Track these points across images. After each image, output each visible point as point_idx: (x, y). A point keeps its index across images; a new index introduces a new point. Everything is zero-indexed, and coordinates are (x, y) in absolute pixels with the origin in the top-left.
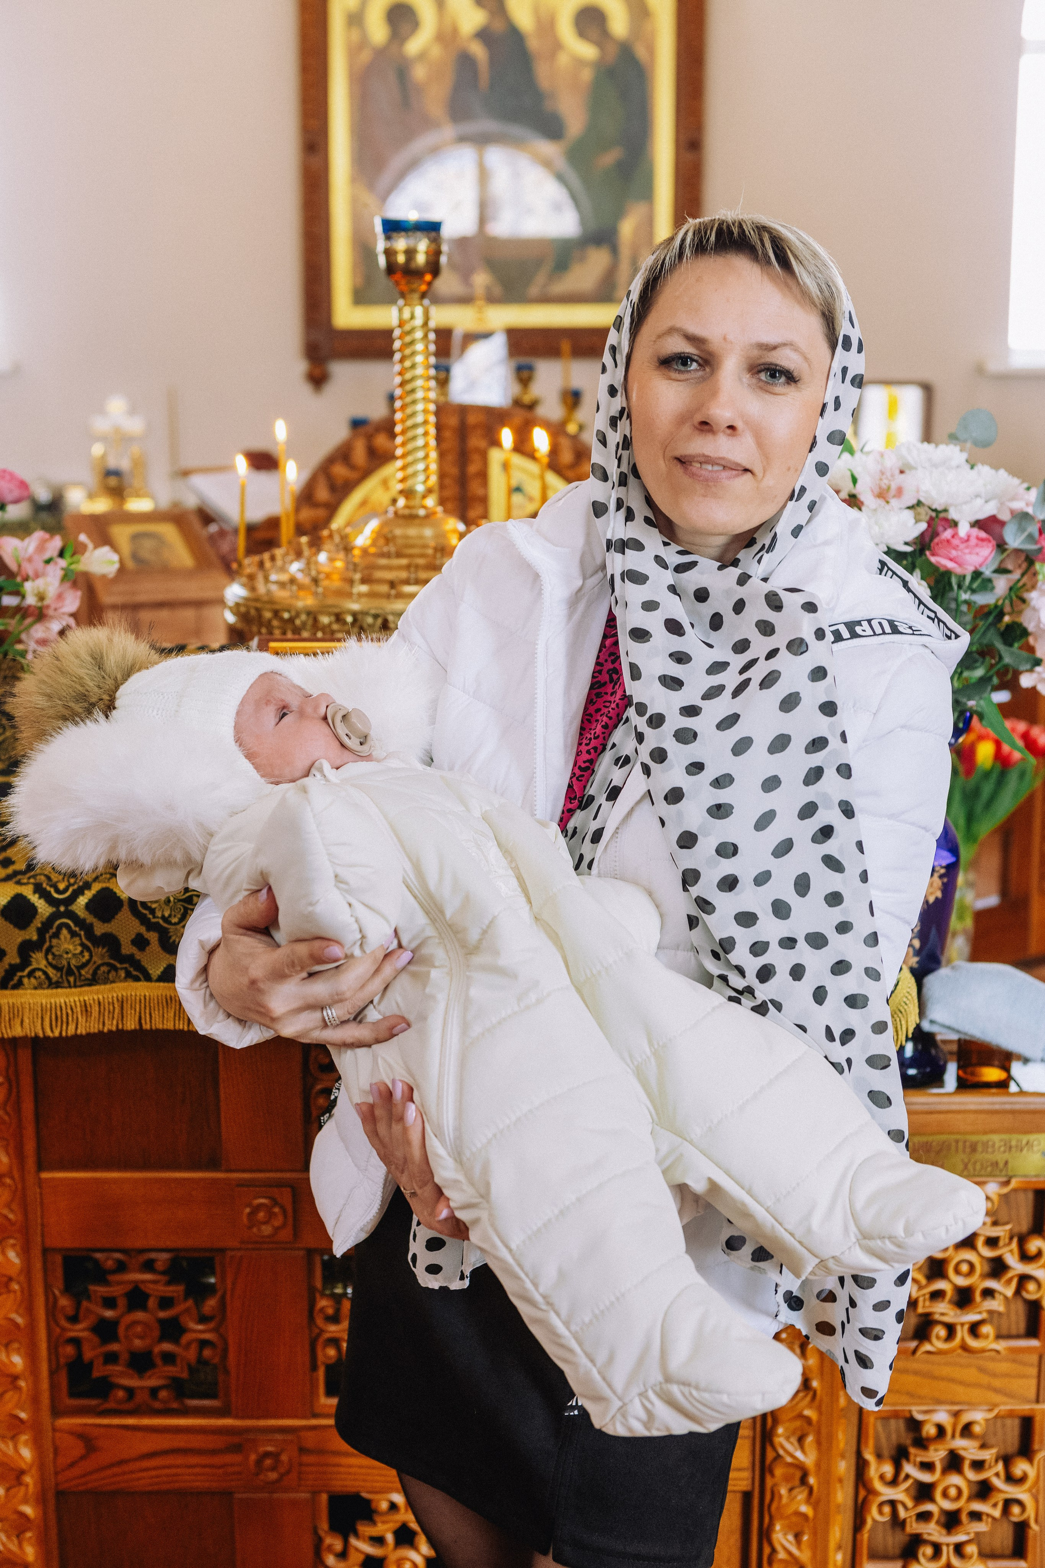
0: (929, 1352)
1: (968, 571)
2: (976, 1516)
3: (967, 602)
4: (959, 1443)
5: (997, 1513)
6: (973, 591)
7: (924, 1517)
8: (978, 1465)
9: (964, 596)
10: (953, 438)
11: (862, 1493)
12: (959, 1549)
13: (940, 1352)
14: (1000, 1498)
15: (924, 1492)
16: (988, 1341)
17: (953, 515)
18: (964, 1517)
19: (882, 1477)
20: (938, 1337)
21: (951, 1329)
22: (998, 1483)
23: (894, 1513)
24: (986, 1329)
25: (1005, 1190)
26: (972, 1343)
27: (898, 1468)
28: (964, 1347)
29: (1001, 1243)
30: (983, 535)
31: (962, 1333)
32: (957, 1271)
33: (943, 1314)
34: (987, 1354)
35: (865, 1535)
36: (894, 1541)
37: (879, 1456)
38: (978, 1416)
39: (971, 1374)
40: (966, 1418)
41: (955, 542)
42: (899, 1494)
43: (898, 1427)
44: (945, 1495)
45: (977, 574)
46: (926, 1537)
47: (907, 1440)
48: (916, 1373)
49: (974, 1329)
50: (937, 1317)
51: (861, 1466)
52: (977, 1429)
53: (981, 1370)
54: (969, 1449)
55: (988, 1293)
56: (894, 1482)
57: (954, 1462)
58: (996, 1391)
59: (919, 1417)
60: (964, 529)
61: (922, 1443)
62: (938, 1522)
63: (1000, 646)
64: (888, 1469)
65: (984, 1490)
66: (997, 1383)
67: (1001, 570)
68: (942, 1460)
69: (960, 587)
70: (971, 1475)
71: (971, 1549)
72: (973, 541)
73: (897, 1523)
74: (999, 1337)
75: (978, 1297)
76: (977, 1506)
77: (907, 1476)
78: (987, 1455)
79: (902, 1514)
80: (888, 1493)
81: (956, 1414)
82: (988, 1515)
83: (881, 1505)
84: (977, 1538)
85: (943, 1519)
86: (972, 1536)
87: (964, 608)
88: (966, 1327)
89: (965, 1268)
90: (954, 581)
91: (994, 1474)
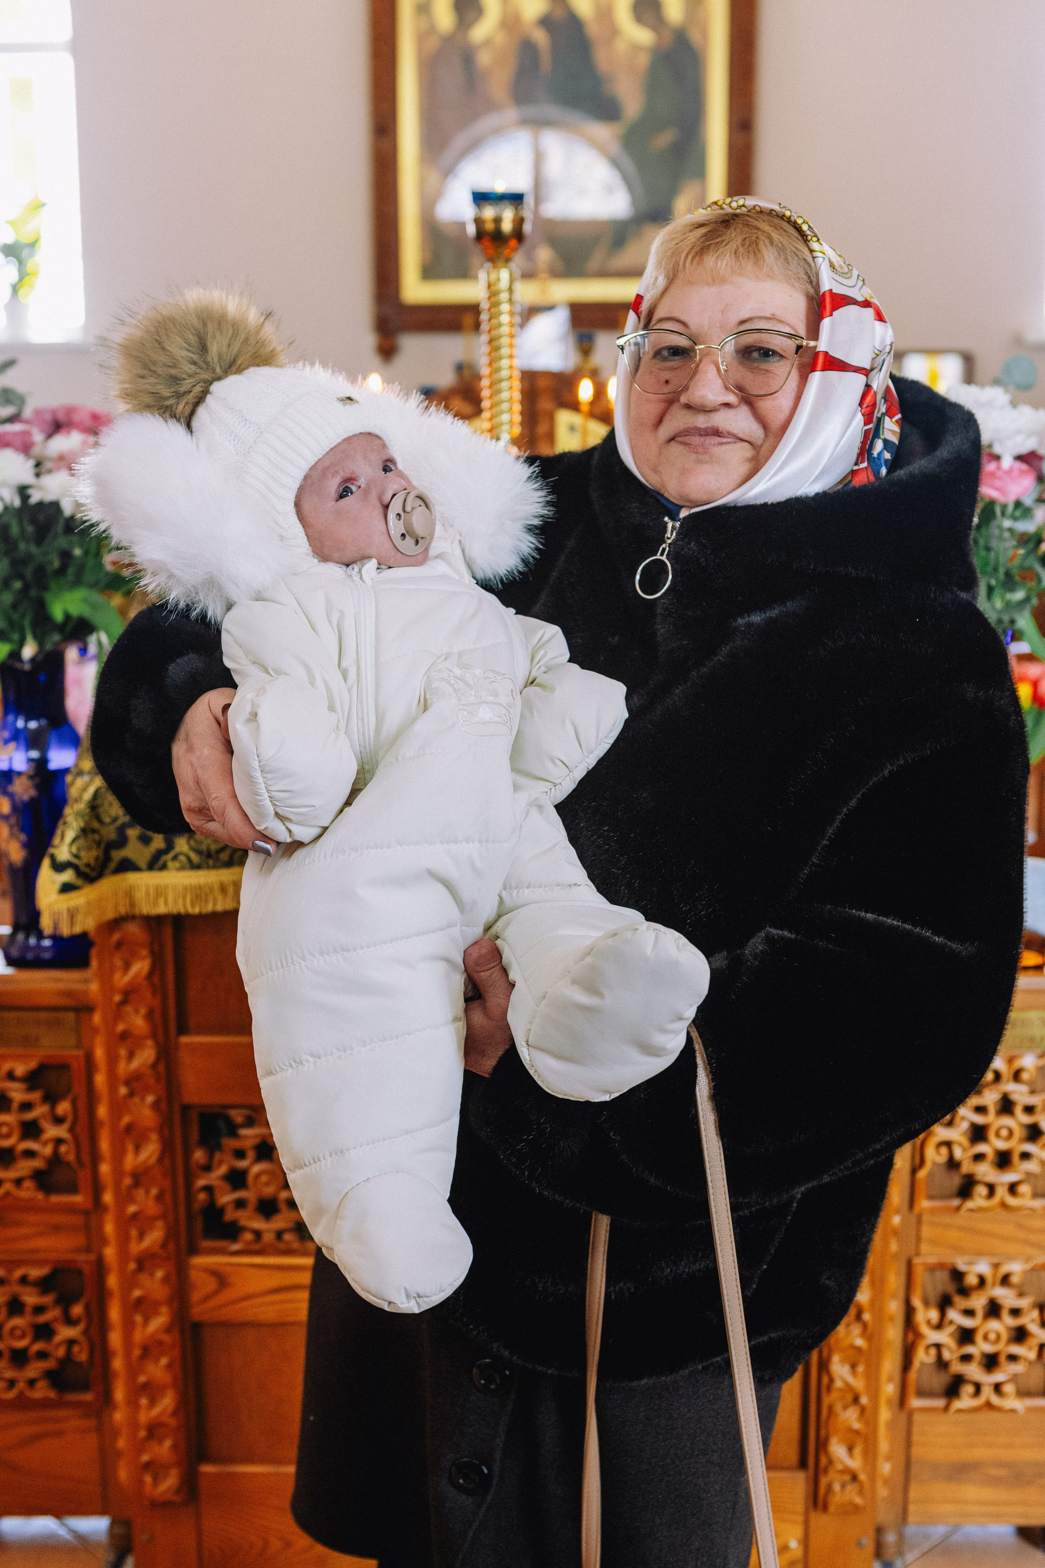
0: (972, 1210)
1: (1010, 500)
2: (1013, 1358)
3: (1011, 530)
4: (1000, 1293)
5: (1032, 1355)
6: (1015, 519)
7: (966, 1358)
8: (1015, 1312)
9: (1007, 523)
10: (996, 382)
11: (911, 1337)
12: (998, 1388)
13: (981, 1210)
14: (1034, 1342)
15: (966, 1336)
16: (1025, 1199)
17: (997, 449)
18: (1002, 1359)
19: (929, 1322)
20: (980, 1195)
21: (991, 1189)
22: (1034, 1328)
23: (939, 1356)
24: (1024, 1189)
25: (1041, 1062)
26: (1011, 1201)
27: (943, 1314)
28: (1004, 1205)
29: (1039, 1109)
30: (1024, 467)
31: (1001, 1193)
32: (998, 1135)
33: (984, 1175)
34: (1025, 1212)
35: (913, 1375)
36: (940, 1381)
37: (926, 1303)
38: (1016, 1268)
39: (1009, 1229)
40: (1004, 1269)
41: (999, 473)
42: (944, 1337)
43: (943, 1277)
44: (986, 1338)
45: (1018, 504)
46: (967, 1378)
47: (951, 1288)
48: (961, 1228)
49: (1013, 1189)
50: (979, 1177)
51: (909, 1312)
52: (1015, 1279)
53: (1020, 1226)
54: (1006, 1297)
55: (1025, 1156)
56: (939, 1326)
57: (994, 1310)
58: (1034, 1245)
59: (962, 1267)
60: (1007, 462)
61: (964, 1292)
62: (979, 1363)
63: (1038, 568)
64: (934, 1315)
65: (1020, 1335)
66: (1033, 1238)
67: (1040, 500)
68: (984, 1307)
69: (1003, 513)
70: (1010, 1321)
71: (1009, 1388)
72: (1015, 473)
73: (942, 1364)
74: (1036, 1195)
75: (1016, 1158)
76: (1015, 1349)
77: (951, 1322)
78: (1024, 1303)
79: (946, 1355)
80: (933, 1336)
81: (996, 1266)
82: (1026, 1359)
83: (928, 1347)
84: (1014, 1379)
85: (984, 1362)
86: (1009, 1377)
87: (1007, 535)
88: (1006, 1188)
89: (1004, 1133)
90: (998, 510)
91: (1030, 1320)
